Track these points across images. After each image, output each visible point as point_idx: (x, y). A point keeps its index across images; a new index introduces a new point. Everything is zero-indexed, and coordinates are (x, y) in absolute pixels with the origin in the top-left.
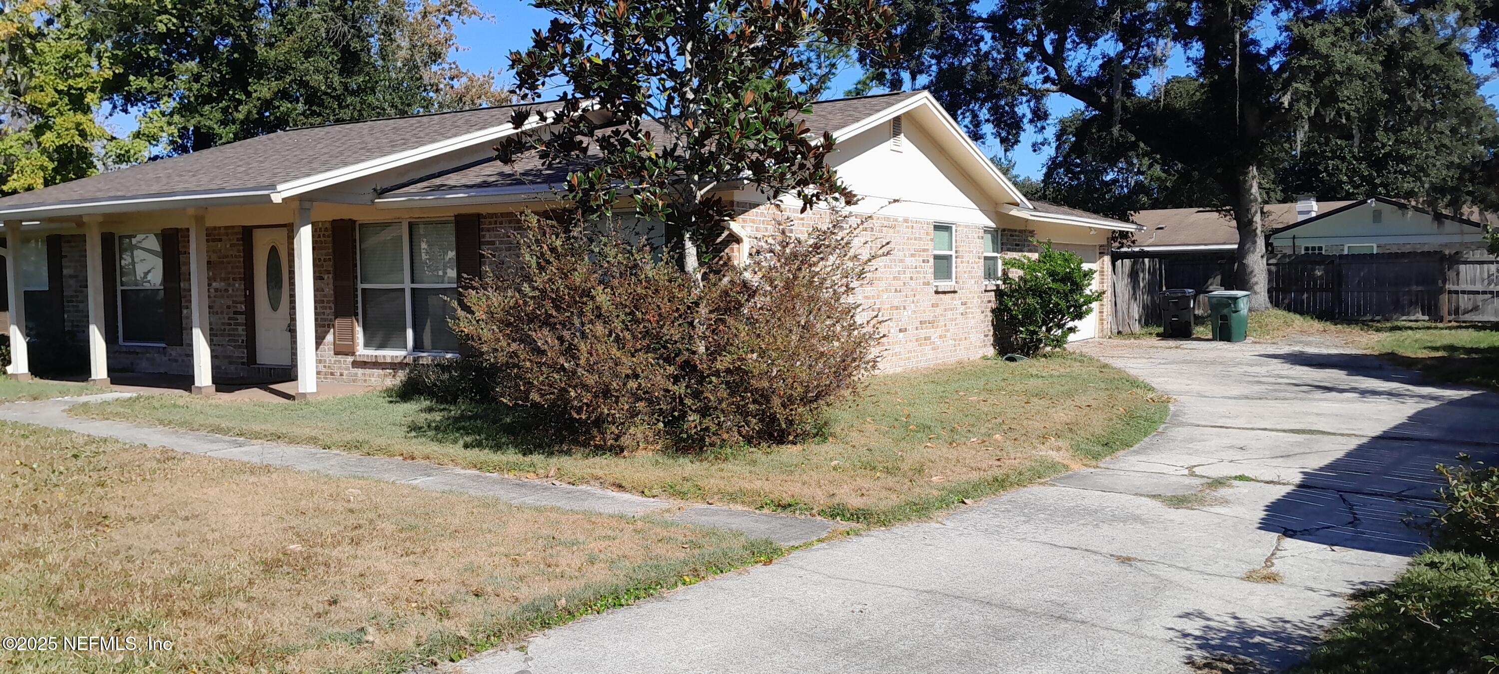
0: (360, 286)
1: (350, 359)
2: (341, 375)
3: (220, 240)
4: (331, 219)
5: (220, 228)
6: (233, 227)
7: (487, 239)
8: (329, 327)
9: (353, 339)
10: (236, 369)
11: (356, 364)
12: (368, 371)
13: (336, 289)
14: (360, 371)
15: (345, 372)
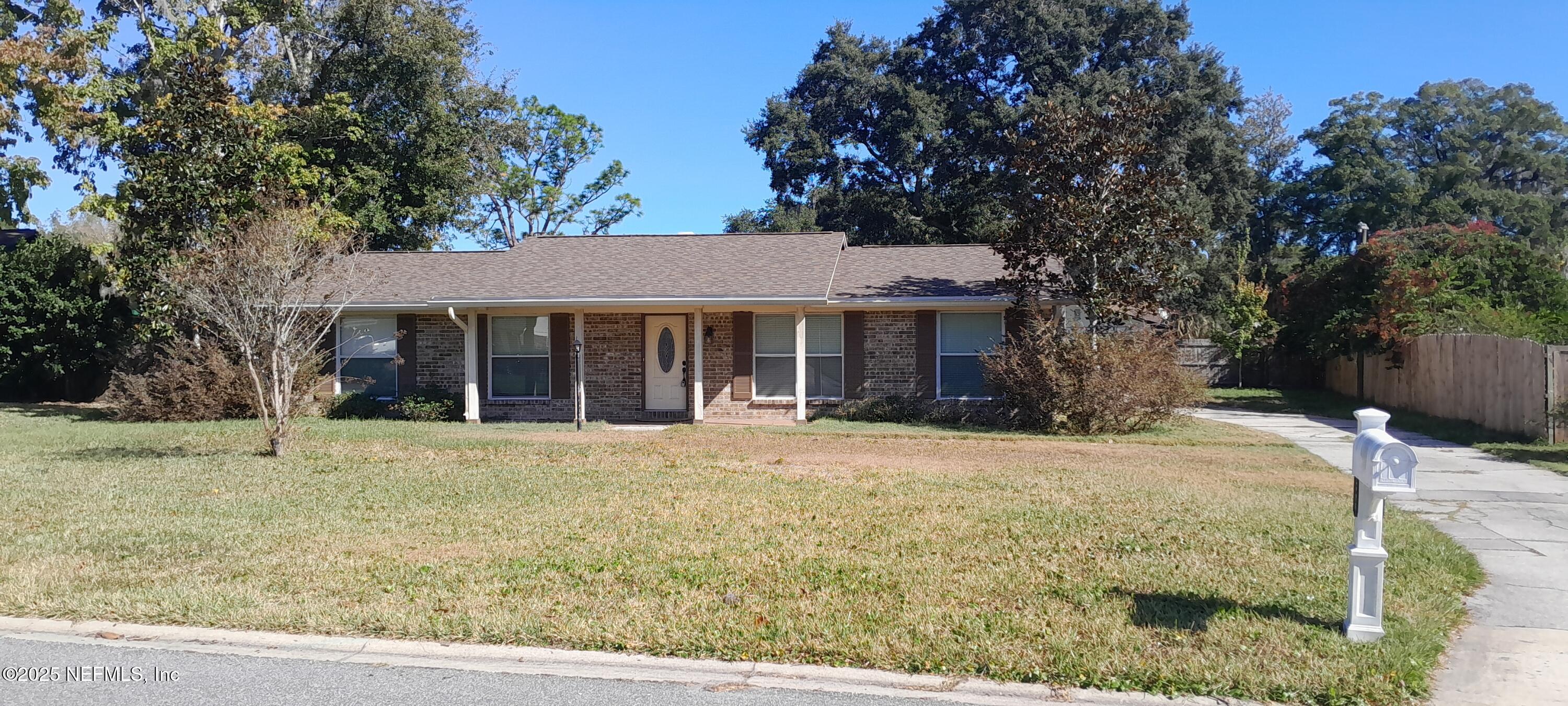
0: (755, 355)
1: (746, 403)
2: (737, 414)
3: (617, 323)
4: (732, 311)
5: (617, 314)
6: (632, 314)
7: (869, 326)
8: (727, 382)
9: (750, 390)
10: (630, 413)
11: (750, 406)
12: (763, 411)
13: (735, 357)
14: (755, 412)
15: (741, 413)
